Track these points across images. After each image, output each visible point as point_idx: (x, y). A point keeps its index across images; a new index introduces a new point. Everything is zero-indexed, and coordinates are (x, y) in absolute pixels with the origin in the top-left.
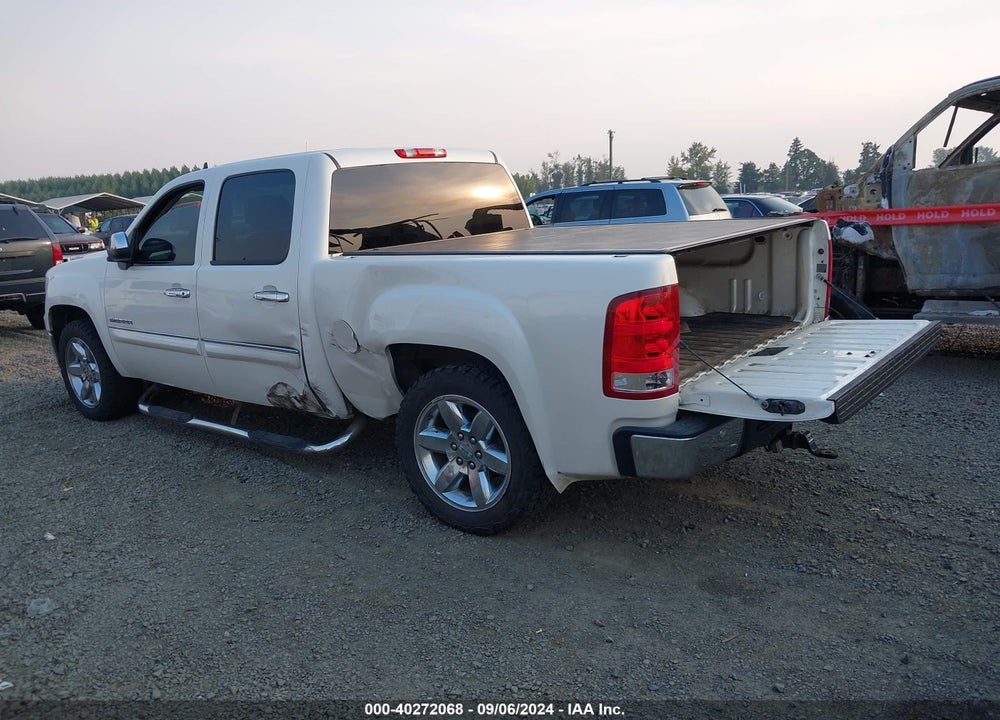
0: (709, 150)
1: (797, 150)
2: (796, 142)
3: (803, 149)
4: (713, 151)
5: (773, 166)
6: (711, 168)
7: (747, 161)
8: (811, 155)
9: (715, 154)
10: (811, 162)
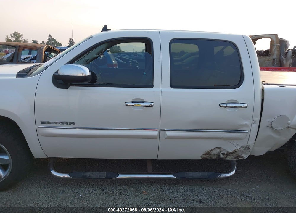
0: (21, 35)
1: (50, 38)
2: (50, 36)
3: (52, 38)
4: (22, 35)
5: (43, 42)
6: (22, 41)
7: (34, 40)
8: (55, 40)
9: (23, 36)
10: (55, 43)
